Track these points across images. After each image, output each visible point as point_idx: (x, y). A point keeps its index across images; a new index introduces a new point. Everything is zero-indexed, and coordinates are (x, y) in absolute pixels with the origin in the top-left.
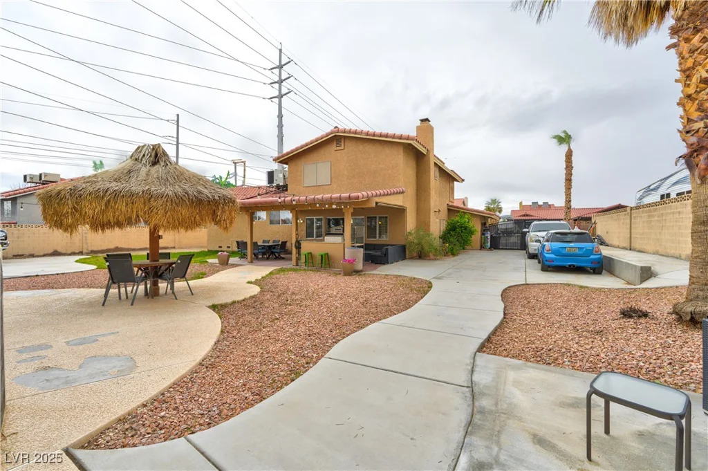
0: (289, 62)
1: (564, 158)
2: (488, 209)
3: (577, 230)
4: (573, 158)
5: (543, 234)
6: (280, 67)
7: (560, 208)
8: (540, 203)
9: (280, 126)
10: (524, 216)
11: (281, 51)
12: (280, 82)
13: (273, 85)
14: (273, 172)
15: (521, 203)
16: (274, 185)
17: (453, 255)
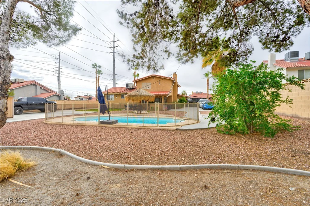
0: (118, 41)
1: (207, 81)
2: (183, 94)
3: (210, 101)
4: (209, 81)
5: (203, 102)
6: (114, 42)
7: (205, 94)
8: (199, 92)
9: (114, 64)
10: (194, 97)
11: (114, 36)
12: (114, 47)
13: (111, 48)
14: (128, 84)
15: (193, 92)
16: (129, 88)
17: (182, 108)
